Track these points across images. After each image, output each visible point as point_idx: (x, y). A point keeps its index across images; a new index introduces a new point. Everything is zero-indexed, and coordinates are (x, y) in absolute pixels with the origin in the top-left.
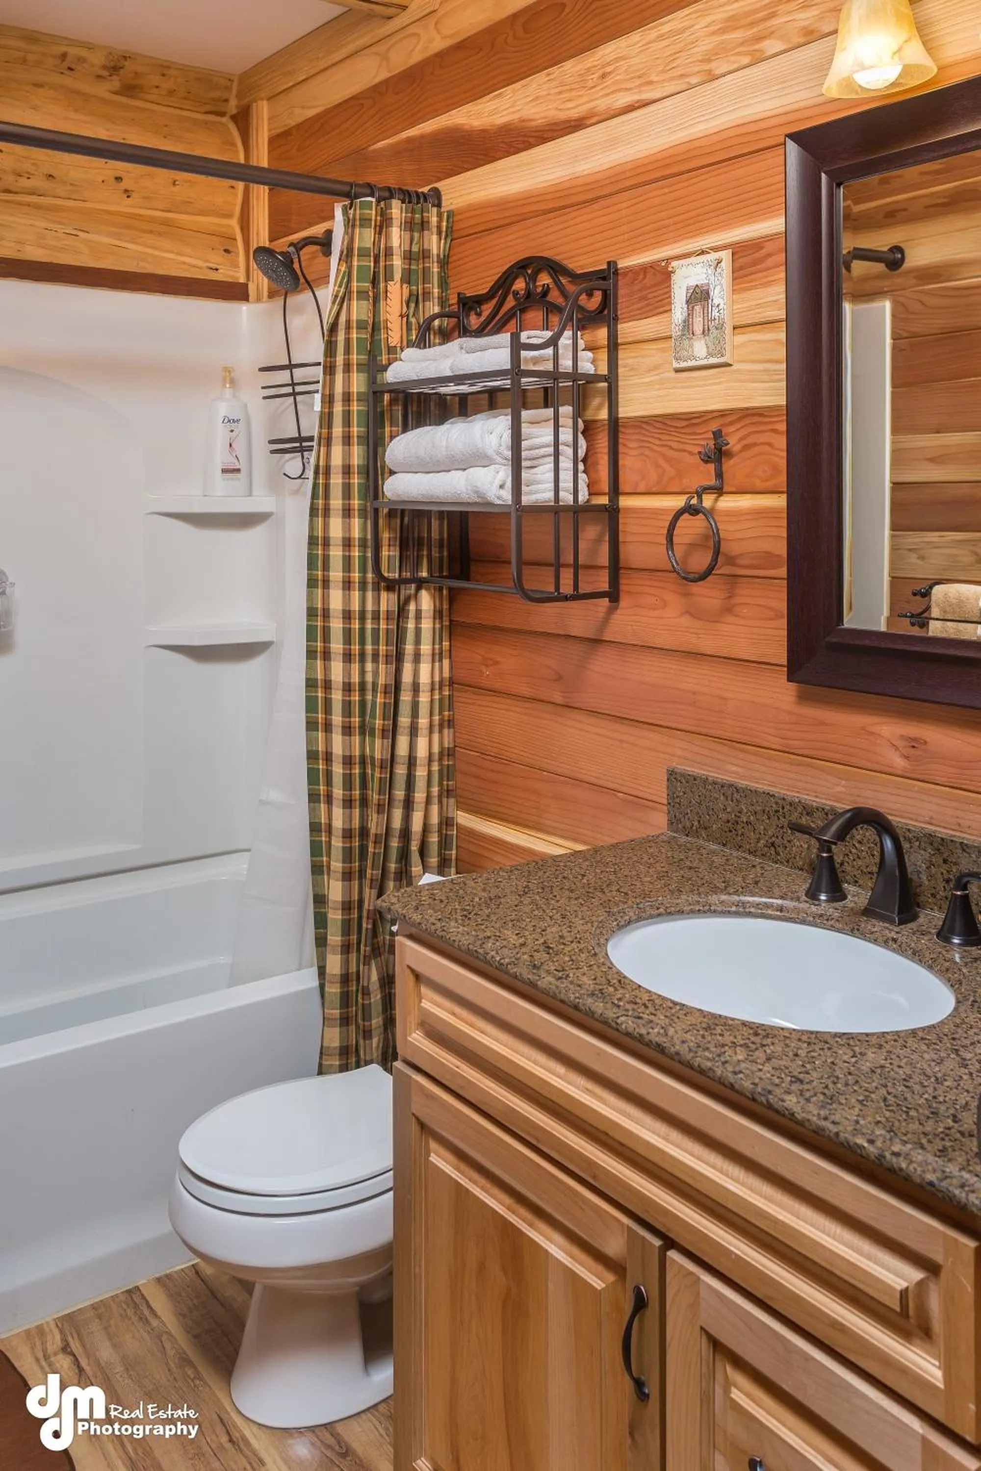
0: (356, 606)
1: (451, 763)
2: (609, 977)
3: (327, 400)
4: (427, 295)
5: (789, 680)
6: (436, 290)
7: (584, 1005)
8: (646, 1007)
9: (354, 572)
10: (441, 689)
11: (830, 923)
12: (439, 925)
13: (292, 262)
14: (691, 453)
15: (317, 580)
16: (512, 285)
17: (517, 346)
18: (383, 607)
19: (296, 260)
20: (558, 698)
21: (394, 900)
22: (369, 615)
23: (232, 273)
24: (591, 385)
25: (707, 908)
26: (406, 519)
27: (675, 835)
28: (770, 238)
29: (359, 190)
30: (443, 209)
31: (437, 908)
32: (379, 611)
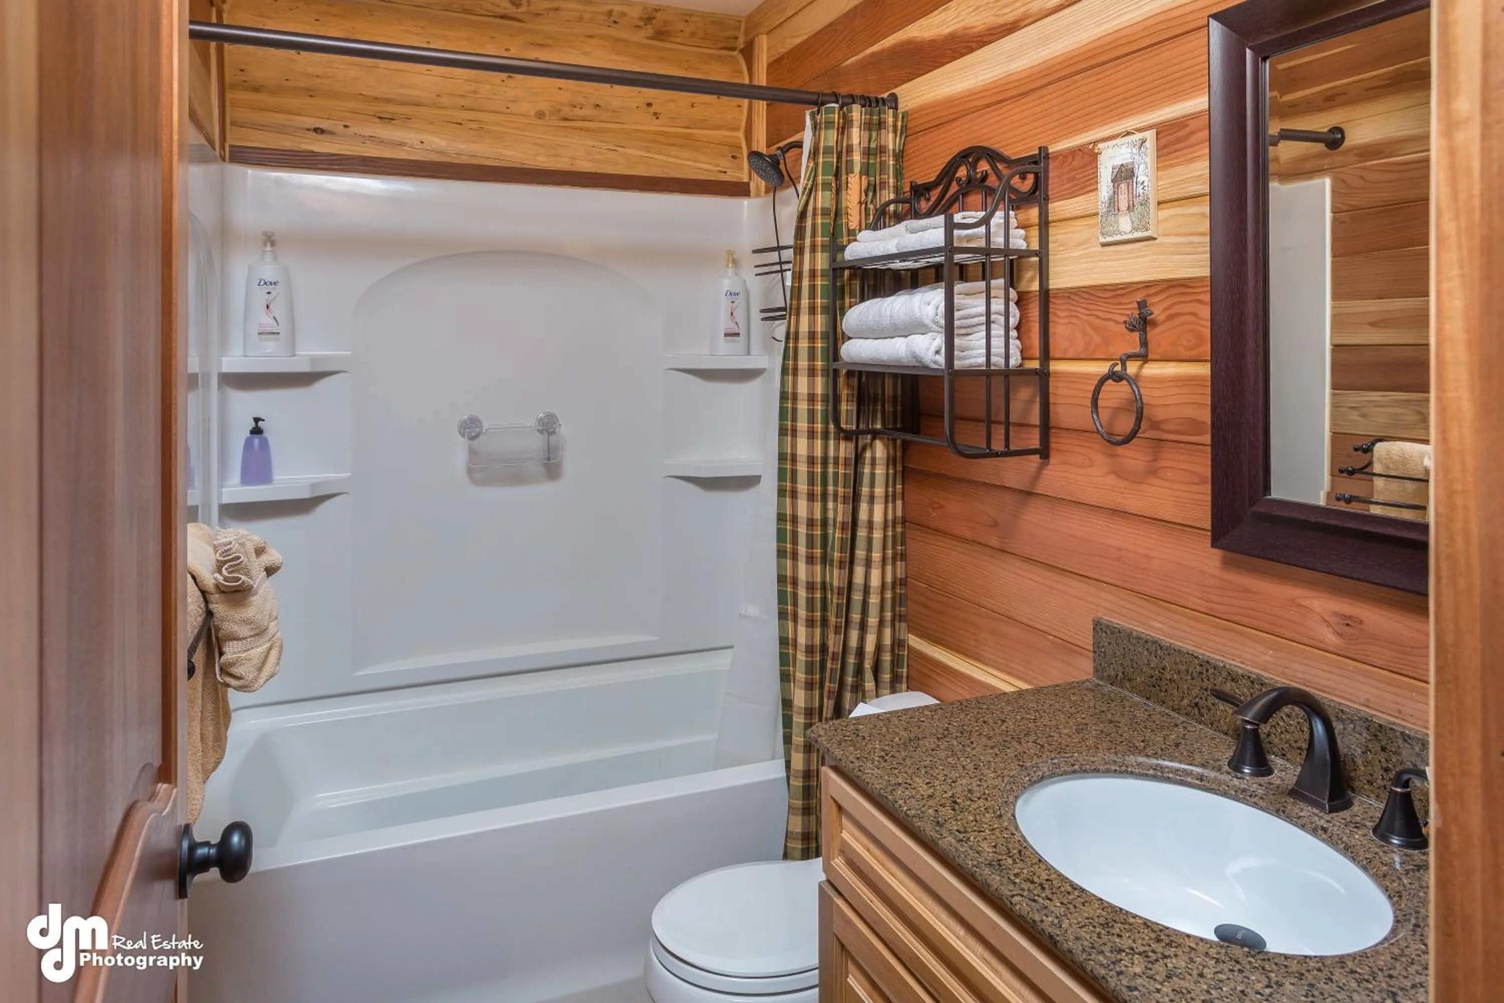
0: (818, 453)
1: (903, 592)
2: (1010, 846)
3: (797, 276)
4: (883, 184)
5: (1213, 546)
6: (891, 180)
7: (981, 875)
8: (1043, 889)
9: (817, 423)
10: (894, 527)
11: (1253, 800)
12: (857, 763)
13: (779, 163)
14: (1117, 322)
15: (787, 429)
16: (956, 172)
17: (950, 227)
18: (842, 454)
19: (782, 162)
20: (995, 542)
21: (822, 732)
22: (831, 461)
23: (736, 174)
24: (1024, 260)
25: (1124, 768)
26: (864, 378)
27: (1101, 683)
28: (1195, 116)
29: (825, 98)
30: (899, 111)
31: (858, 745)
32: (838, 458)
